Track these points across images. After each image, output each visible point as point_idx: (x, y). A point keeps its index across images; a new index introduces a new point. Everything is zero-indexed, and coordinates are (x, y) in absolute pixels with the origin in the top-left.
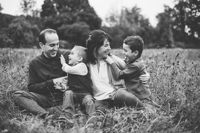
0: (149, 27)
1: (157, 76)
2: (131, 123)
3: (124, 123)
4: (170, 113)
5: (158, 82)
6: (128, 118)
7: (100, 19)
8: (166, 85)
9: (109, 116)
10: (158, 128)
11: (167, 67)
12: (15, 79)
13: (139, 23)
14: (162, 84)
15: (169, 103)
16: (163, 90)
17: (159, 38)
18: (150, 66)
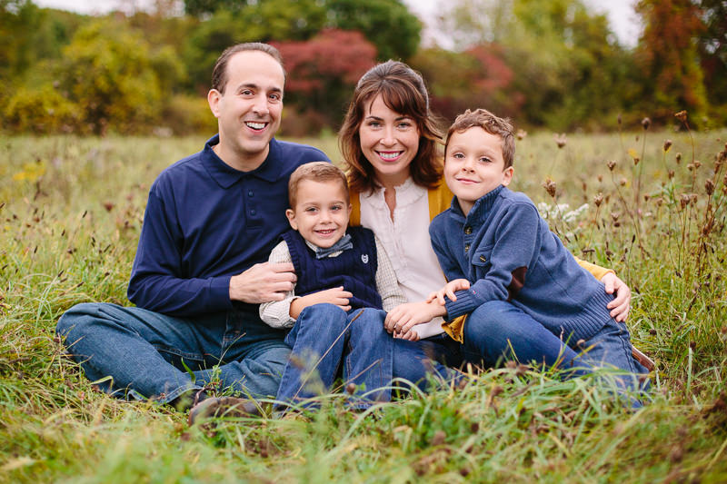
0: (610, 47)
1: (642, 240)
2: (534, 431)
3: (505, 430)
4: (697, 391)
5: (646, 262)
6: (523, 412)
7: (414, 19)
8: (678, 275)
9: (443, 401)
10: (644, 455)
11: (684, 203)
12: (75, 254)
13: (569, 33)
14: (663, 270)
15: (690, 349)
16: (664, 295)
17: (647, 93)
18: (612, 200)
